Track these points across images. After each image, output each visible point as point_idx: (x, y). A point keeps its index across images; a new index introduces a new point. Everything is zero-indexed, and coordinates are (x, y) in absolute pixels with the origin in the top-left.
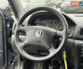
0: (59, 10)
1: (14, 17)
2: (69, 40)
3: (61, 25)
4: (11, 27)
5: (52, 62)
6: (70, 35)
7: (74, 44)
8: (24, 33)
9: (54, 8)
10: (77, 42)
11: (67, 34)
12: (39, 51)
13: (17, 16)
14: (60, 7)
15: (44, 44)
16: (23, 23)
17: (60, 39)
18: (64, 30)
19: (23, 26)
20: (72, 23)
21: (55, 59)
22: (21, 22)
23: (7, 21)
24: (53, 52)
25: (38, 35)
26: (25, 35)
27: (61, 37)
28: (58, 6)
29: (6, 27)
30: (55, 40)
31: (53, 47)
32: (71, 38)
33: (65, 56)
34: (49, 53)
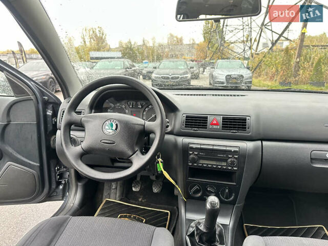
0: (148, 84)
1: (60, 96)
2: (167, 137)
3: (152, 110)
4: (55, 115)
5: (138, 179)
6: (169, 129)
7: (175, 145)
8: (80, 126)
9: (140, 80)
10: (181, 140)
11: (164, 126)
12: (114, 161)
13: (67, 95)
14: (150, 78)
15: (122, 146)
16: (79, 108)
17: (152, 136)
18: (158, 120)
19: (79, 113)
20: (171, 108)
21: (144, 173)
22: (74, 106)
23: (46, 104)
24: (139, 161)
25: (109, 130)
26: (84, 130)
27: (153, 132)
28: (147, 76)
29: (45, 116)
30: (142, 139)
31: (139, 152)
32: (171, 133)
33: (160, 167)
34: (131, 163)
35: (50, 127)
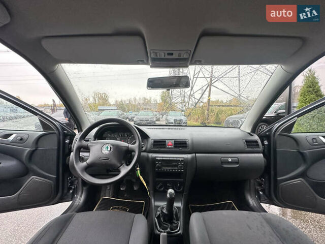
0: (132, 123)
1: (76, 131)
2: (143, 154)
3: (134, 138)
4: (71, 143)
5: (124, 182)
6: (144, 149)
7: (148, 158)
8: (87, 149)
9: (127, 121)
10: (151, 155)
11: (140, 147)
12: (108, 171)
13: (80, 130)
15: (114, 161)
16: (87, 138)
17: (133, 153)
18: (137, 144)
19: (88, 141)
20: (145, 136)
21: (127, 178)
22: (83, 137)
23: (65, 136)
24: (124, 170)
25: (106, 151)
26: (89, 152)
27: (134, 151)
29: (64, 143)
30: (126, 156)
31: (124, 164)
32: (145, 151)
33: (139, 173)
34: (119, 172)
35: (67, 151)
